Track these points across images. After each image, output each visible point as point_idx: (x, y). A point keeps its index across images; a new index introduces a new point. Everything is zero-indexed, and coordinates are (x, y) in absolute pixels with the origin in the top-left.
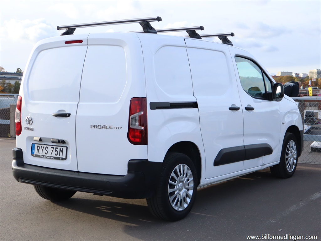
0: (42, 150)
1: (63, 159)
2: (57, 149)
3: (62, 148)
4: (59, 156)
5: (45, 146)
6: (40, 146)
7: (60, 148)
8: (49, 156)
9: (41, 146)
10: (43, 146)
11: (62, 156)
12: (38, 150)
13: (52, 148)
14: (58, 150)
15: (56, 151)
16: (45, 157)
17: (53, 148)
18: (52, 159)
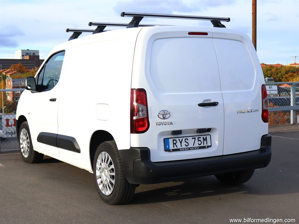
0: (181, 142)
1: (208, 147)
2: (199, 139)
3: (205, 137)
4: (204, 144)
5: (184, 139)
6: (177, 139)
7: (203, 137)
8: (192, 148)
9: (179, 140)
10: (181, 139)
11: (207, 144)
12: (174, 144)
13: (192, 138)
14: (202, 139)
15: (199, 141)
16: (187, 149)
17: (195, 138)
18: (196, 149)
